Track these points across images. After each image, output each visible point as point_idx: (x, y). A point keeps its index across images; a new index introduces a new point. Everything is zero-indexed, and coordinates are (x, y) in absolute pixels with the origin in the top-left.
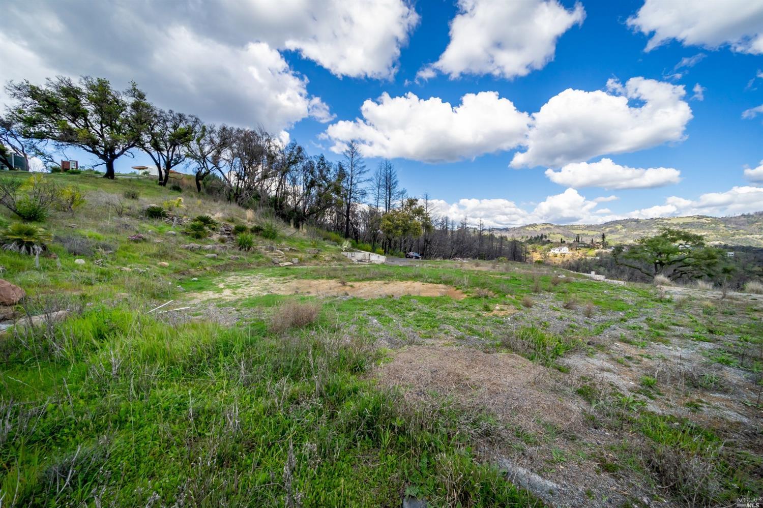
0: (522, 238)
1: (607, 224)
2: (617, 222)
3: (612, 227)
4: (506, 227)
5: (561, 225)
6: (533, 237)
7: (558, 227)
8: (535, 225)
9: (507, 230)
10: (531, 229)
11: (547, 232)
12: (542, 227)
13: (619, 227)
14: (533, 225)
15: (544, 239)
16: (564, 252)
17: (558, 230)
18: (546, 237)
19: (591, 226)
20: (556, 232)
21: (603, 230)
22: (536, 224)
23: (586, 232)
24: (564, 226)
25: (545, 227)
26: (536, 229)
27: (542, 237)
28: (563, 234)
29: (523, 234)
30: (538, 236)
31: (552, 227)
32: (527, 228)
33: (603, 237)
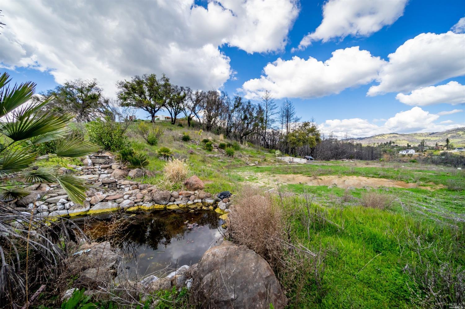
0: (374, 144)
1: (449, 132)
2: (458, 130)
3: (454, 133)
4: (360, 137)
5: (406, 134)
6: (383, 143)
7: (403, 135)
8: (382, 135)
9: (361, 139)
10: (380, 138)
11: (393, 140)
12: (389, 136)
13: (461, 133)
14: (381, 135)
15: (392, 144)
16: (411, 153)
17: (403, 138)
18: (394, 143)
19: (433, 133)
20: (401, 139)
21: (445, 136)
22: (384, 134)
23: (429, 138)
24: (408, 135)
25: (392, 135)
26: (384, 137)
27: (390, 143)
28: (408, 140)
29: (373, 141)
30: (387, 143)
31: (398, 136)
32: (377, 137)
33: (447, 141)
